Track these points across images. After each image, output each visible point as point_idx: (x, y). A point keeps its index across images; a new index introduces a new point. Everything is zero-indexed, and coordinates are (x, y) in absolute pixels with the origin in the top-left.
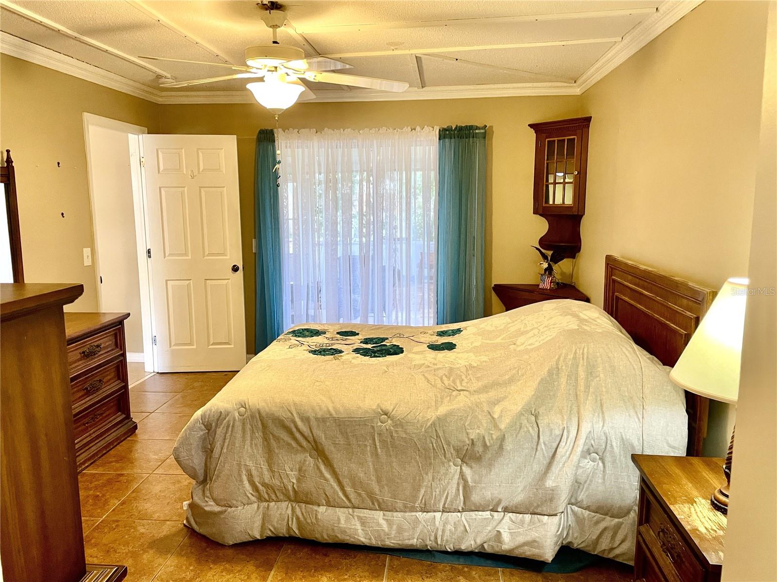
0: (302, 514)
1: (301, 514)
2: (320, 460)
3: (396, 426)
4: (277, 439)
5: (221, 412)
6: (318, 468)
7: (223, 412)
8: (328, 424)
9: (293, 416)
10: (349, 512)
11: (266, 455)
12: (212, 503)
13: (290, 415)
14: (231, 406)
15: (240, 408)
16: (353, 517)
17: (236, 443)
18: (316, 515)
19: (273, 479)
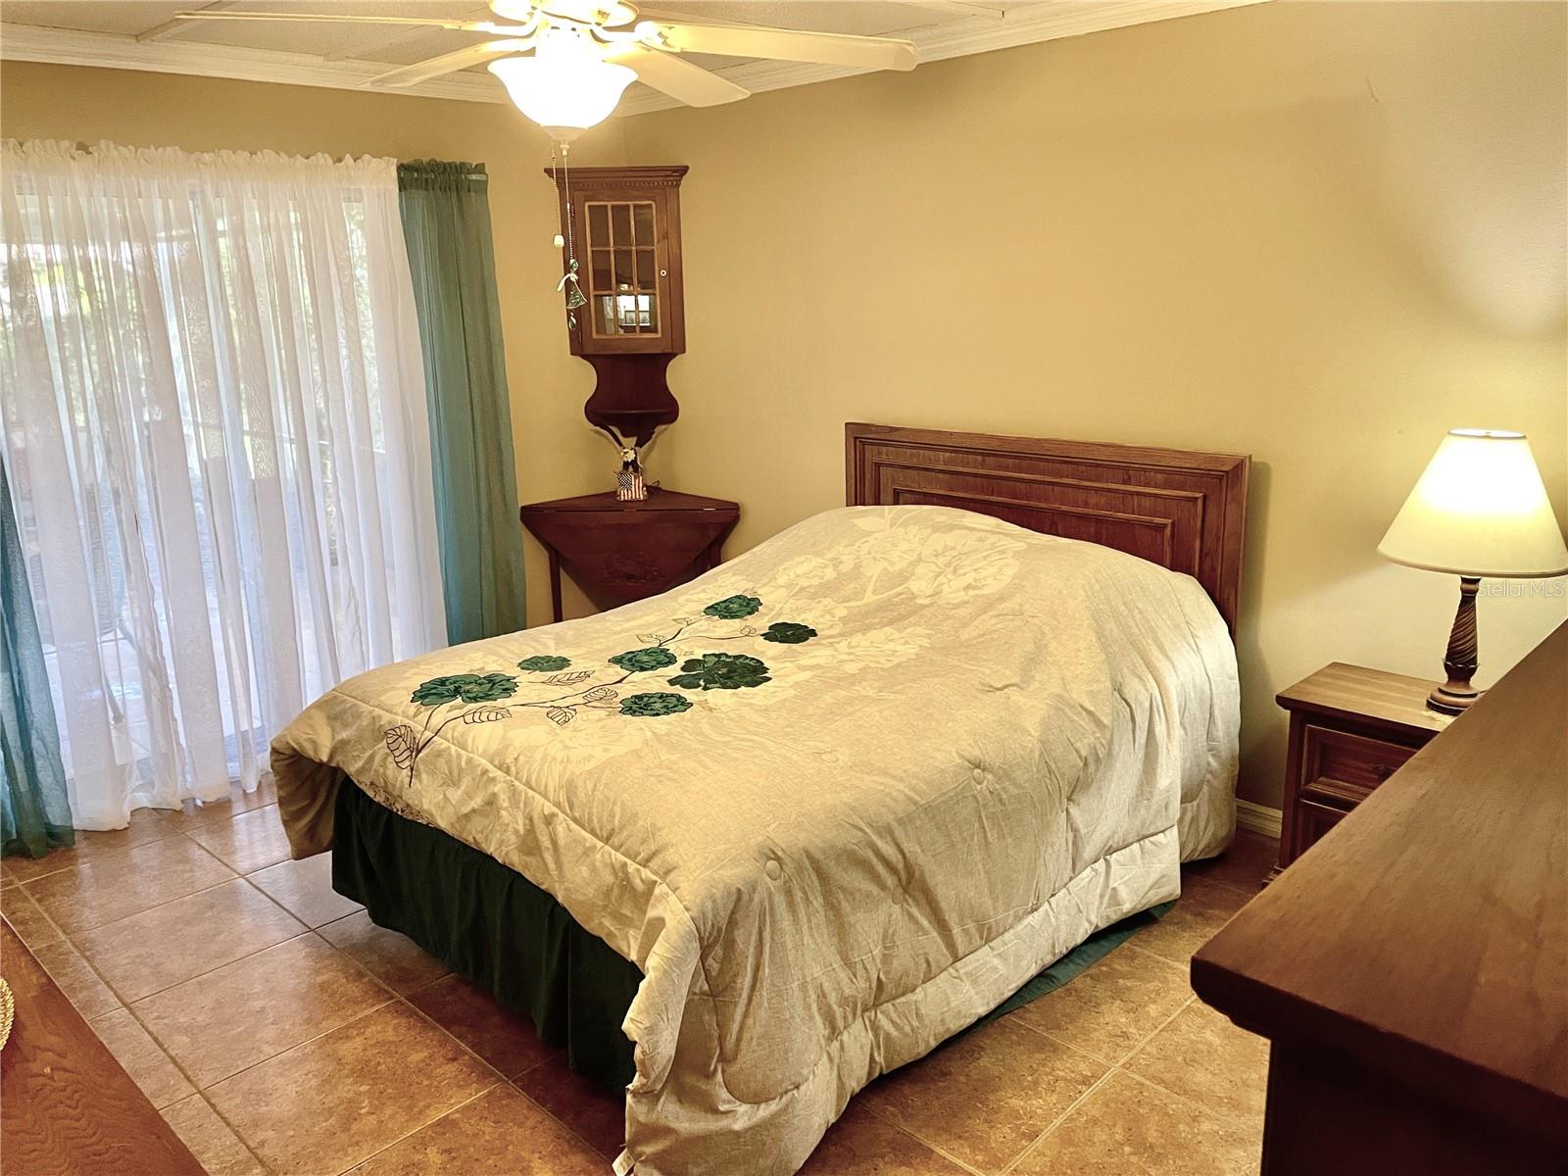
0: (893, 1022)
1: (891, 1025)
2: (910, 901)
3: (999, 780)
4: (849, 893)
5: (739, 891)
6: (911, 916)
7: (742, 889)
8: (918, 823)
9: (866, 833)
10: (950, 974)
11: (835, 940)
12: (743, 1108)
13: (860, 834)
14: (751, 868)
15: (765, 864)
16: (961, 980)
17: (788, 942)
18: (917, 1009)
19: (854, 980)
